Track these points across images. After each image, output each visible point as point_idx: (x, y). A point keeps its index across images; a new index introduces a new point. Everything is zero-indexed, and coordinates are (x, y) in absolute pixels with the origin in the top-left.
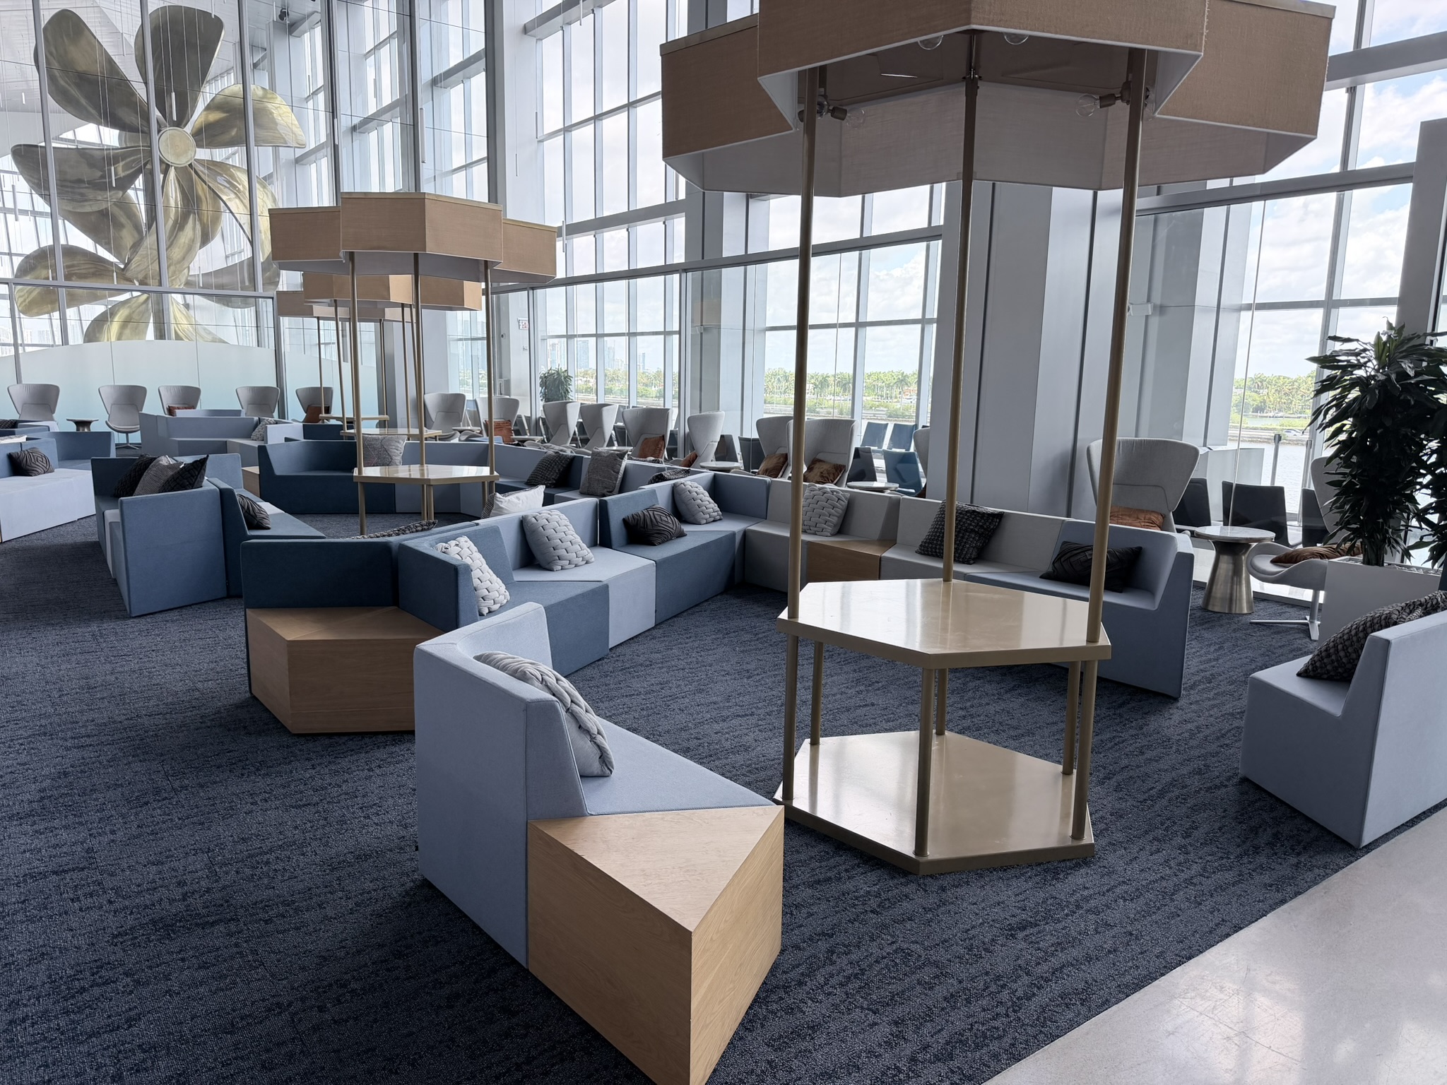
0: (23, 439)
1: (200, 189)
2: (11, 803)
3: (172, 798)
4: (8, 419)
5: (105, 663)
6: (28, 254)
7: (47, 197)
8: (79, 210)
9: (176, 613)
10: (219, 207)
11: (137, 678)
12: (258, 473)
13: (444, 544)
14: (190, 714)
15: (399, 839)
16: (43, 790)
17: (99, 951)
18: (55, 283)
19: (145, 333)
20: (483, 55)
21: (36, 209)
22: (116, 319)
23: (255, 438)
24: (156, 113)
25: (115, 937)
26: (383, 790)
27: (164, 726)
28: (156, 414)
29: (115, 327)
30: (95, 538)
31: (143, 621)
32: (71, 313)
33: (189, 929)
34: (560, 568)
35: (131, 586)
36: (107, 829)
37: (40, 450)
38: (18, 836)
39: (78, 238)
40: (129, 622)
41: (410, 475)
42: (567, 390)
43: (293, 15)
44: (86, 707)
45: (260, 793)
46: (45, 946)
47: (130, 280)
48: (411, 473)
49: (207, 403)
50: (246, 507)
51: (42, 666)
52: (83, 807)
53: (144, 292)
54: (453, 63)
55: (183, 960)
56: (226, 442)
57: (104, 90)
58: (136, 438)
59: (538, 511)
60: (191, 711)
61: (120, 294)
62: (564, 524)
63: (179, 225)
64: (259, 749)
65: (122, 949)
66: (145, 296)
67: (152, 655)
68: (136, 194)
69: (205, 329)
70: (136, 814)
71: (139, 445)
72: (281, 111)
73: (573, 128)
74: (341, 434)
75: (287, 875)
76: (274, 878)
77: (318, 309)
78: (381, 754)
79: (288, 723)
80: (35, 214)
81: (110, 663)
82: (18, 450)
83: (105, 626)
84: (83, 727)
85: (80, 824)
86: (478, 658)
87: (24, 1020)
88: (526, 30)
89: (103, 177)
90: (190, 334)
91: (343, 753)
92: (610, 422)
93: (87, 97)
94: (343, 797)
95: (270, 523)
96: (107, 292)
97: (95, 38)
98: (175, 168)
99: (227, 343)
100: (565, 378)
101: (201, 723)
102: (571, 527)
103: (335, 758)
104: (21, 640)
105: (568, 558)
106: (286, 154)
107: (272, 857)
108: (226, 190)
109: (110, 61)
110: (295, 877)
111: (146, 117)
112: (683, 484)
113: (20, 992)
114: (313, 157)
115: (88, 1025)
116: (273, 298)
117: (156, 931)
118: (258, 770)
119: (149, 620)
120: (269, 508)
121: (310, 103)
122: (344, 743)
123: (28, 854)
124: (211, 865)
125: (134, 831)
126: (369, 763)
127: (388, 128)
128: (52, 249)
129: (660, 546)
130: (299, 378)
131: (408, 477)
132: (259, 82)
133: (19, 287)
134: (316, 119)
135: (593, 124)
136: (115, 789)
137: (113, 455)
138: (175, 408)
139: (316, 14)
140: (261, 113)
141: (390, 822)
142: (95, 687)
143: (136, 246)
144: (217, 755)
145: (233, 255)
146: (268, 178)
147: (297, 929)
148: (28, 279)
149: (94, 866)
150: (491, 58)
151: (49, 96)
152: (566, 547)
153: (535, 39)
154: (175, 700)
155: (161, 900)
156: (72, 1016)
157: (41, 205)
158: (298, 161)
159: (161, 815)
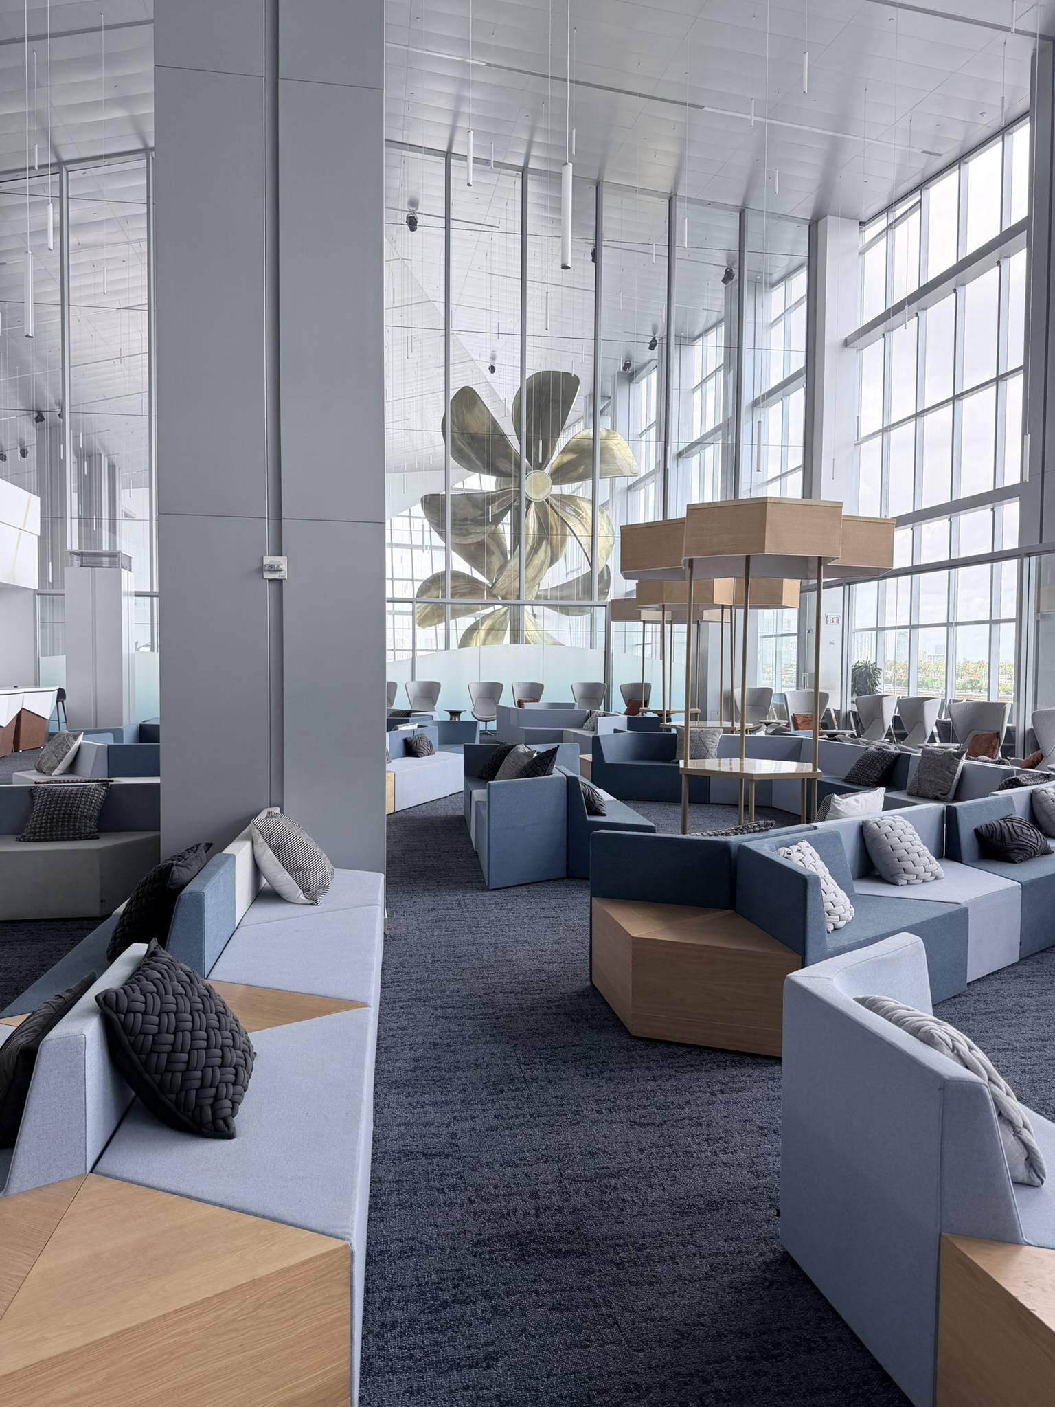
0: (415, 727)
1: (552, 518)
2: (391, 1069)
3: (524, 1089)
4: (405, 709)
5: (467, 933)
6: (426, 579)
7: (443, 535)
8: (465, 542)
9: (524, 889)
10: (566, 532)
11: (493, 951)
12: (591, 761)
13: (786, 849)
14: (537, 996)
15: (750, 1190)
16: (416, 1060)
17: (460, 1259)
18: (444, 600)
19: (503, 638)
20: (804, 372)
21: (433, 545)
22: (483, 628)
23: (586, 728)
24: (525, 462)
25: (475, 1245)
26: (728, 1122)
27: (516, 1006)
28: (510, 707)
29: (482, 633)
30: (461, 813)
31: (497, 893)
32: (452, 622)
33: (542, 1254)
34: (906, 882)
35: (491, 861)
36: (469, 1113)
37: (427, 736)
38: (396, 1106)
39: (460, 565)
40: (487, 894)
41: (731, 769)
42: (875, 683)
43: (634, 365)
44: (452, 976)
45: (605, 1100)
46: (413, 1239)
47: (495, 597)
48: (733, 766)
49: (547, 698)
50: (587, 794)
51: (419, 929)
52: (448, 1084)
53: (504, 605)
54: (774, 383)
55: (537, 1293)
56: (563, 731)
57: (488, 445)
58: (493, 726)
59: (879, 816)
60: (539, 994)
61: (487, 608)
62: (910, 833)
63: (535, 550)
64: (601, 1047)
65: (480, 1262)
66: (506, 608)
67: (506, 930)
68: (505, 528)
69: (548, 635)
70: (493, 1102)
71: (494, 732)
72: (620, 448)
73: (892, 428)
74: (661, 726)
75: (636, 1209)
76: (623, 1210)
77: (645, 614)
78: (721, 1075)
79: (628, 1023)
80: (432, 548)
81: (471, 933)
82: (411, 736)
83: (468, 896)
84: (449, 997)
85: (445, 1102)
86: (862, 1001)
87: (394, 1326)
88: (846, 343)
89: (482, 515)
90: (536, 639)
91: (683, 1067)
92: (932, 718)
93: (477, 454)
94: (687, 1121)
95: (606, 809)
96: (480, 606)
97: (485, 405)
98: (535, 503)
99: (563, 645)
100: (873, 671)
101: (548, 1008)
102: (917, 836)
103: (676, 1071)
104: (404, 903)
105: (916, 872)
106: (621, 483)
107: (620, 1182)
108: (572, 517)
109: (494, 422)
110: (645, 1215)
111: (518, 465)
112: (1045, 790)
113: (392, 1289)
114: (642, 484)
115: (448, 1352)
116: (606, 606)
117: (512, 1248)
118: (601, 1072)
119: (503, 894)
120: (604, 796)
121: (643, 438)
122: (683, 1055)
123: (403, 1128)
124: (561, 1178)
125: (491, 1121)
126: (710, 1084)
127: (709, 451)
128: (443, 575)
129: (1022, 864)
130: (624, 675)
131: (729, 771)
132: (604, 424)
133: (419, 604)
134: (647, 448)
135: (914, 422)
136: (475, 1069)
137: (477, 742)
138: (523, 701)
139: (653, 361)
140: (605, 449)
141: (739, 1165)
142: (460, 957)
143: (502, 568)
144: (563, 1047)
145: (572, 572)
146: (605, 504)
147: (651, 1284)
148: (424, 598)
149: (457, 1155)
150: (811, 375)
151: (451, 457)
152: (912, 859)
153: (855, 350)
154: (525, 979)
155: (516, 1210)
156: (436, 1335)
157: (437, 540)
158: (629, 488)
159: (514, 1108)
